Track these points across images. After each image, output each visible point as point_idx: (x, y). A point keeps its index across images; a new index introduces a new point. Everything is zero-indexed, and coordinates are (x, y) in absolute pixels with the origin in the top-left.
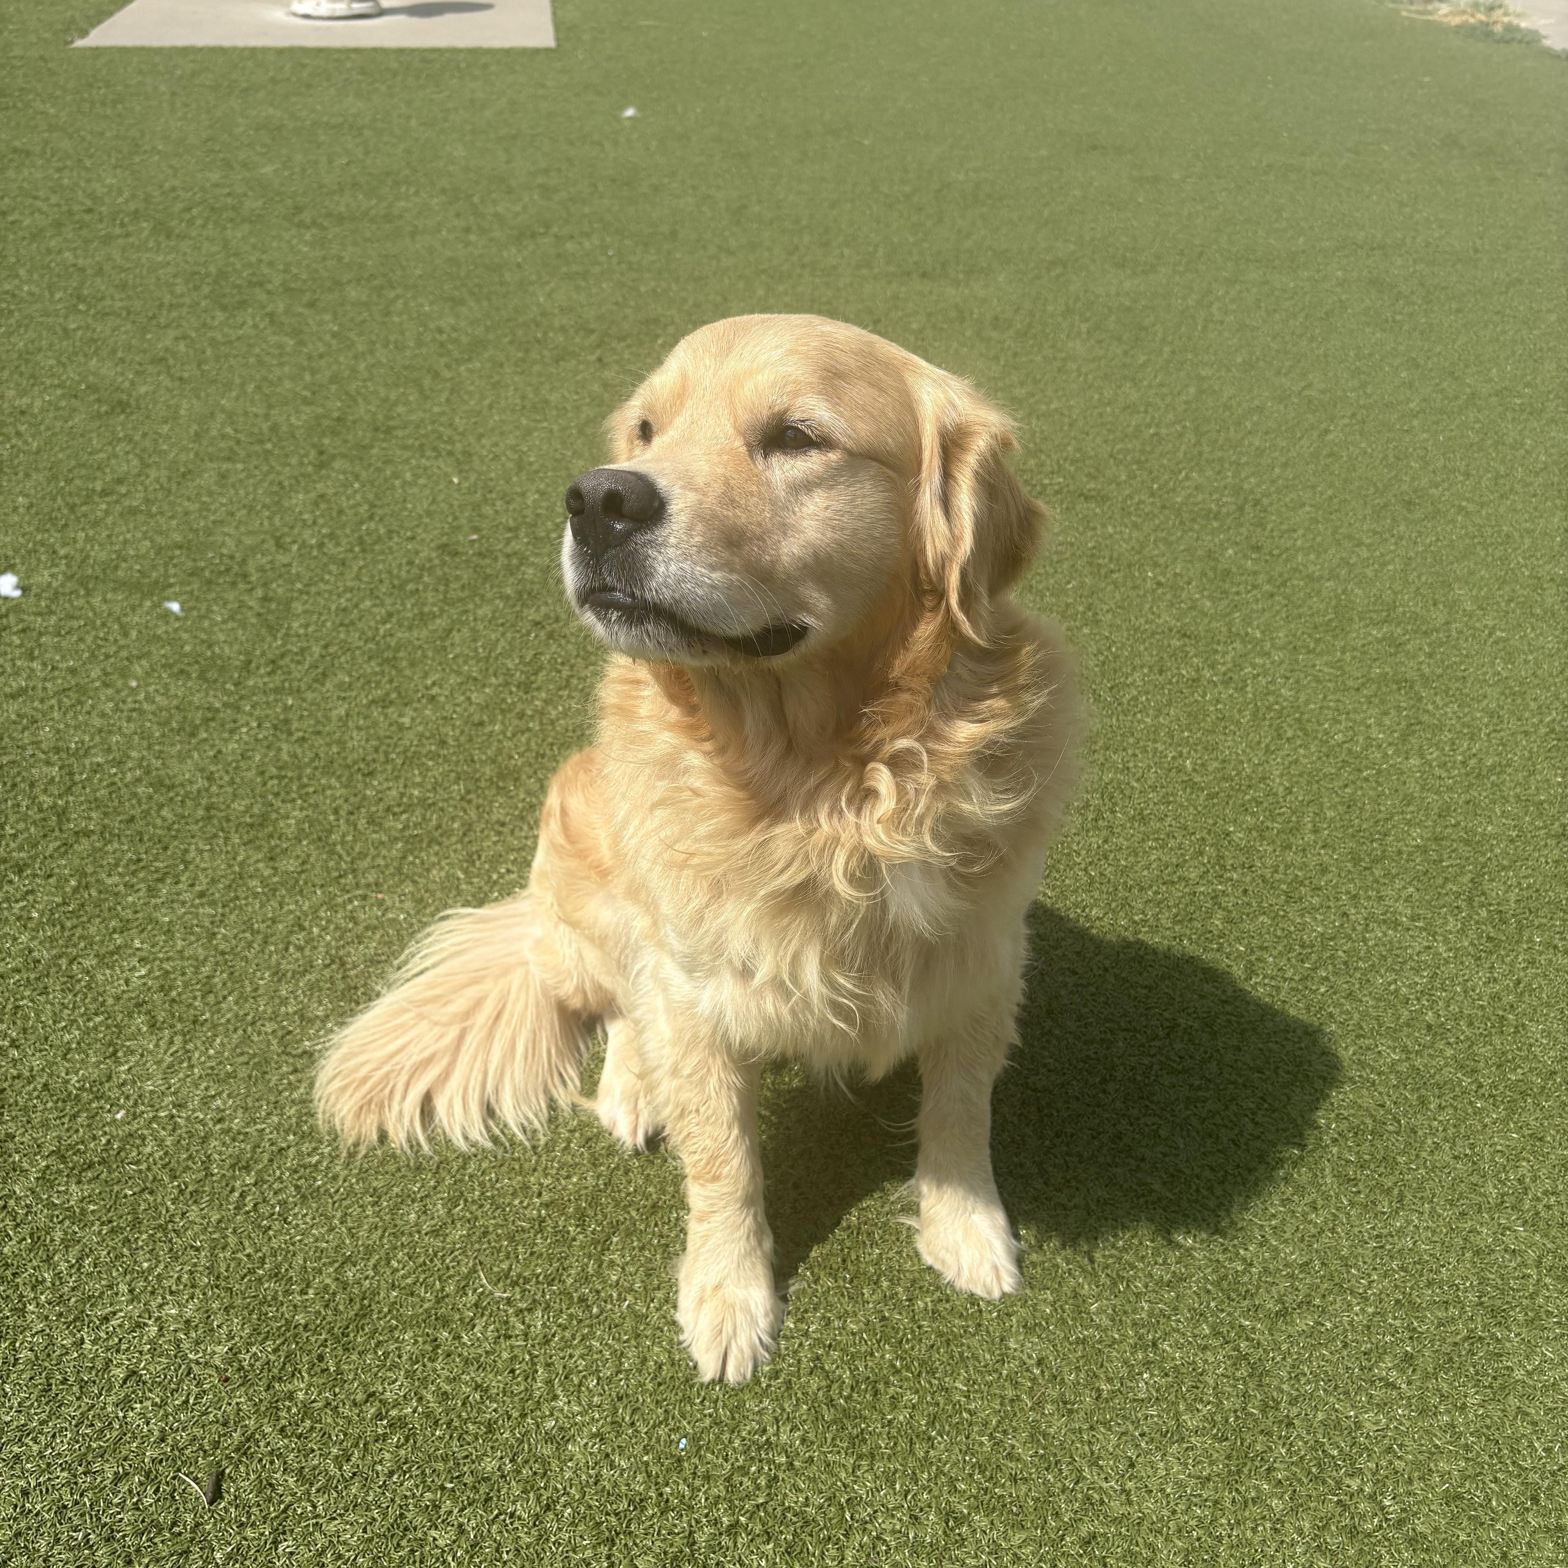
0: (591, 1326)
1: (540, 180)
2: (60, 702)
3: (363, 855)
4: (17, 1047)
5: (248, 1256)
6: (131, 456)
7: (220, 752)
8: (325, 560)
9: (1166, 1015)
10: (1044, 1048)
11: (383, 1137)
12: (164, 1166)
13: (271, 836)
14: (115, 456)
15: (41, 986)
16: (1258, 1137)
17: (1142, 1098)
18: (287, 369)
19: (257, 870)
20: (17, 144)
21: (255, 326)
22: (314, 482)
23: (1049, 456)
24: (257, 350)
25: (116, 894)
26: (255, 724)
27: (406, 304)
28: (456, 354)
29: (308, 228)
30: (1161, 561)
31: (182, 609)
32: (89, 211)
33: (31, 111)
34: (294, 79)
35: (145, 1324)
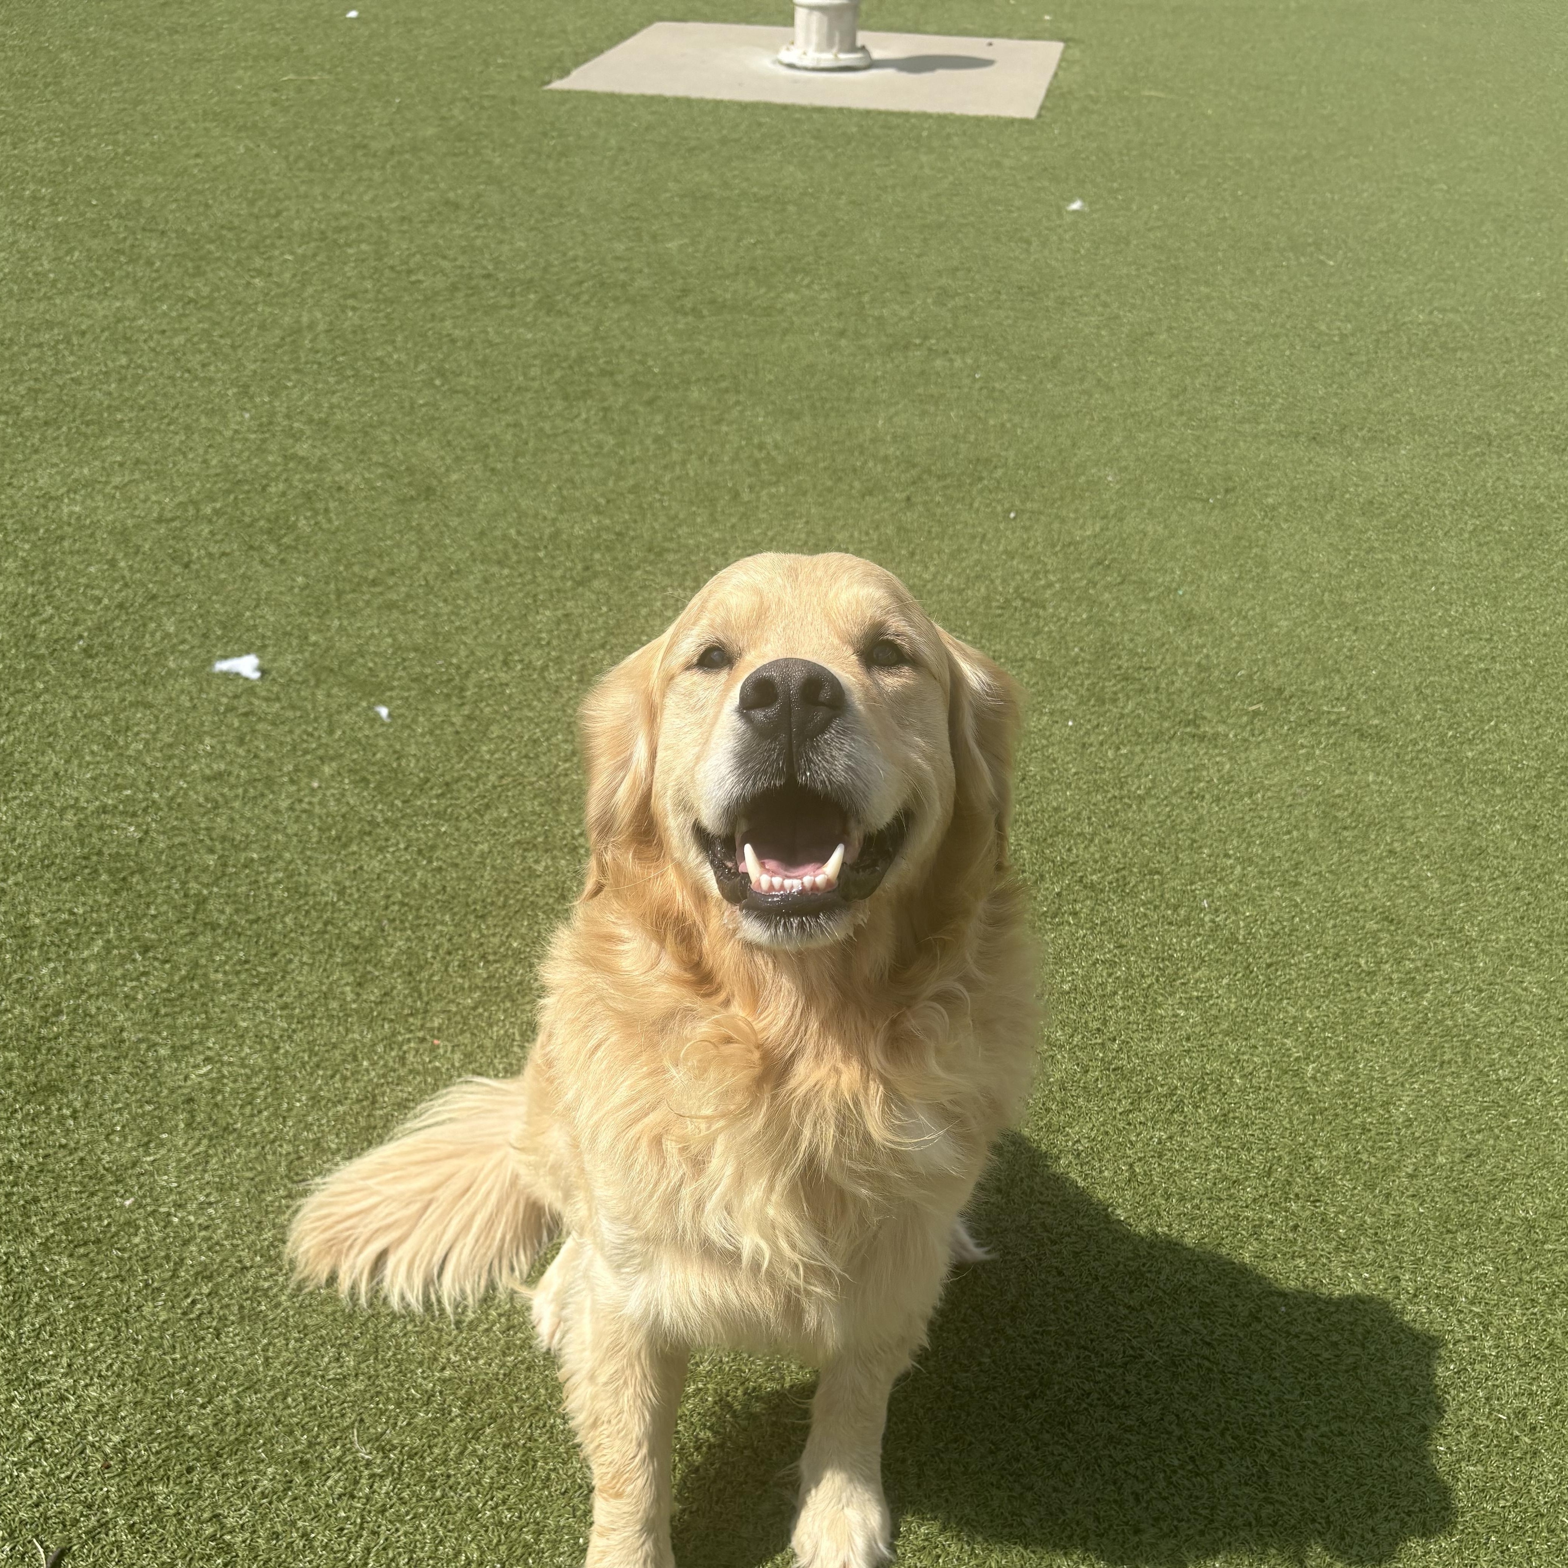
0: (426, 1507)
1: (944, 281)
2: (246, 791)
3: (439, 998)
4: (75, 1119)
5: (174, 1360)
6: (413, 547)
7: (361, 868)
8: (541, 685)
9: (1135, 1343)
10: (988, 1345)
11: (332, 1279)
12: (142, 1259)
13: (368, 961)
14: (398, 545)
15: (116, 1065)
16: (1165, 1499)
17: (1062, 1424)
18: (594, 472)
19: (343, 993)
20: (451, 195)
21: (586, 421)
22: (567, 599)
23: (1343, 679)
24: (576, 448)
25: (214, 991)
26: (402, 846)
27: (742, 412)
28: (766, 476)
29: (686, 314)
30: (1409, 825)
31: (390, 715)
32: (488, 276)
33: (478, 159)
34: (745, 140)
35: (68, 1399)
